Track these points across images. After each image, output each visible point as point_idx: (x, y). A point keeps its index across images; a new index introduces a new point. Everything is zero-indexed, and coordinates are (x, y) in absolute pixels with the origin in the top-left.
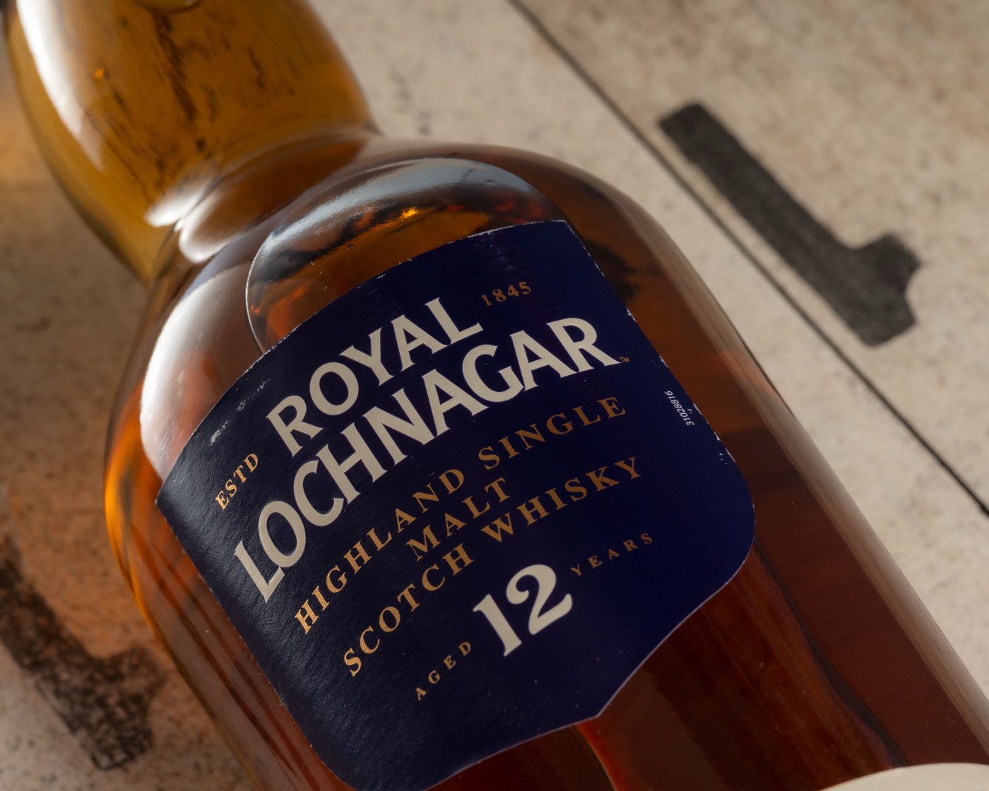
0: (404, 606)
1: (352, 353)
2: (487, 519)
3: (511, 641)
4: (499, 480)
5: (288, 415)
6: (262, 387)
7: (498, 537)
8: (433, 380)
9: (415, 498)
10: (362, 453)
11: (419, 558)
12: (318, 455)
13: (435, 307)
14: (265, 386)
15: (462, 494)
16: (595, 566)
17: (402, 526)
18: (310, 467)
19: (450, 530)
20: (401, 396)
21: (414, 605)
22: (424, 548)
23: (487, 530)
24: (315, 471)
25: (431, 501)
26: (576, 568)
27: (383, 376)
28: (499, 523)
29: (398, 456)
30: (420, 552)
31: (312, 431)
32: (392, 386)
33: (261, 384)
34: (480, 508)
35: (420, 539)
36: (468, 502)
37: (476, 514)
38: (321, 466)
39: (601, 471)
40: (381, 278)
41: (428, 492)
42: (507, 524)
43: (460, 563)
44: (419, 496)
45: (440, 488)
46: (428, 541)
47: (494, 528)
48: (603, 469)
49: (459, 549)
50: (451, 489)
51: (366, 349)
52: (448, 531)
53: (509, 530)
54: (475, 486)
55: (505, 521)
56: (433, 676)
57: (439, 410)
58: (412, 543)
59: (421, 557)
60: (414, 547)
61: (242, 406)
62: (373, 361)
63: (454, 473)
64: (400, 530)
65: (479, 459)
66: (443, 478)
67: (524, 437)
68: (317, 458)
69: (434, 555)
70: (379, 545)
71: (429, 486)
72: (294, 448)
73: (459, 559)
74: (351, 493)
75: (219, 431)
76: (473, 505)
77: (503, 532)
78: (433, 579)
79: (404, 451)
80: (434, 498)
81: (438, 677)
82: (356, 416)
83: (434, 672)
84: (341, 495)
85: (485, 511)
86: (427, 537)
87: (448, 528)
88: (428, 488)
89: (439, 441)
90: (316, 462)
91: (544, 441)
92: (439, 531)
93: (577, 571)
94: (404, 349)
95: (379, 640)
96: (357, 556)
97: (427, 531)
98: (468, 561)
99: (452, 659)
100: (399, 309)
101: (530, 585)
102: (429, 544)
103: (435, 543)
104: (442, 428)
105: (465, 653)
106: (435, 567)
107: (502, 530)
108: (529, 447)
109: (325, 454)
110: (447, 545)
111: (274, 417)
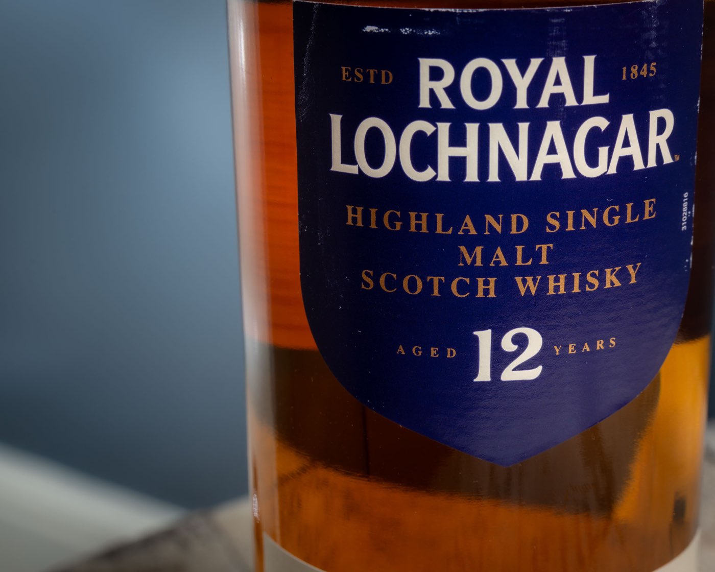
0: (428, 286)
1: (511, 64)
2: (524, 272)
3: (484, 374)
4: (549, 245)
5: (437, 74)
6: (430, 33)
7: (523, 291)
8: (553, 129)
9: (485, 218)
10: (470, 152)
11: (461, 264)
12: (438, 124)
13: (589, 62)
14: (433, 34)
15: (518, 239)
16: (570, 352)
17: (464, 231)
18: (427, 127)
19: (494, 261)
20: (524, 128)
21: (436, 293)
22: (469, 261)
23: (519, 280)
24: (429, 134)
25: (495, 230)
26: (558, 348)
27: (522, 102)
28: (529, 279)
29: (494, 176)
30: (464, 261)
31: (446, 103)
32: (523, 115)
33: (431, 31)
34: (525, 260)
35: (471, 251)
36: (520, 249)
37: (519, 262)
38: (435, 134)
39: (615, 270)
40: (568, 12)
41: (497, 220)
42: (535, 285)
43: (486, 292)
44: (489, 218)
45: (507, 224)
46: (475, 257)
47: (524, 281)
48: (617, 269)
49: (492, 280)
50: (514, 231)
51: (523, 69)
52: (493, 262)
53: (533, 290)
54: (531, 239)
55: (534, 280)
56: (417, 350)
57: (543, 158)
58: (463, 249)
59: (463, 265)
60: (462, 253)
61: (406, 31)
62: (522, 84)
63: (523, 219)
64: (461, 233)
65: (546, 220)
66: (514, 217)
67: (585, 217)
68: (436, 126)
69: (472, 272)
70: (439, 230)
71: (501, 216)
72: (425, 102)
73: (487, 288)
74: (444, 175)
75: (377, 28)
76: (521, 254)
77: (528, 289)
78: (462, 287)
79: (500, 176)
80: (498, 228)
81: (420, 353)
82: (484, 119)
83: (420, 348)
84: (435, 168)
85: (526, 264)
86: (476, 252)
87: (494, 259)
88: (499, 217)
89: (528, 184)
90: (434, 129)
91: (595, 227)
92: (487, 256)
93: (557, 350)
94: (549, 89)
95: (395, 289)
96: (418, 222)
97: (479, 250)
98: (492, 294)
99: (437, 352)
100: (565, 49)
101: (521, 342)
102: (474, 261)
103: (479, 263)
104: (537, 176)
105: (449, 356)
106: (468, 280)
107: (528, 287)
108: (583, 228)
109: (444, 129)
110: (486, 271)
111: (425, 64)
